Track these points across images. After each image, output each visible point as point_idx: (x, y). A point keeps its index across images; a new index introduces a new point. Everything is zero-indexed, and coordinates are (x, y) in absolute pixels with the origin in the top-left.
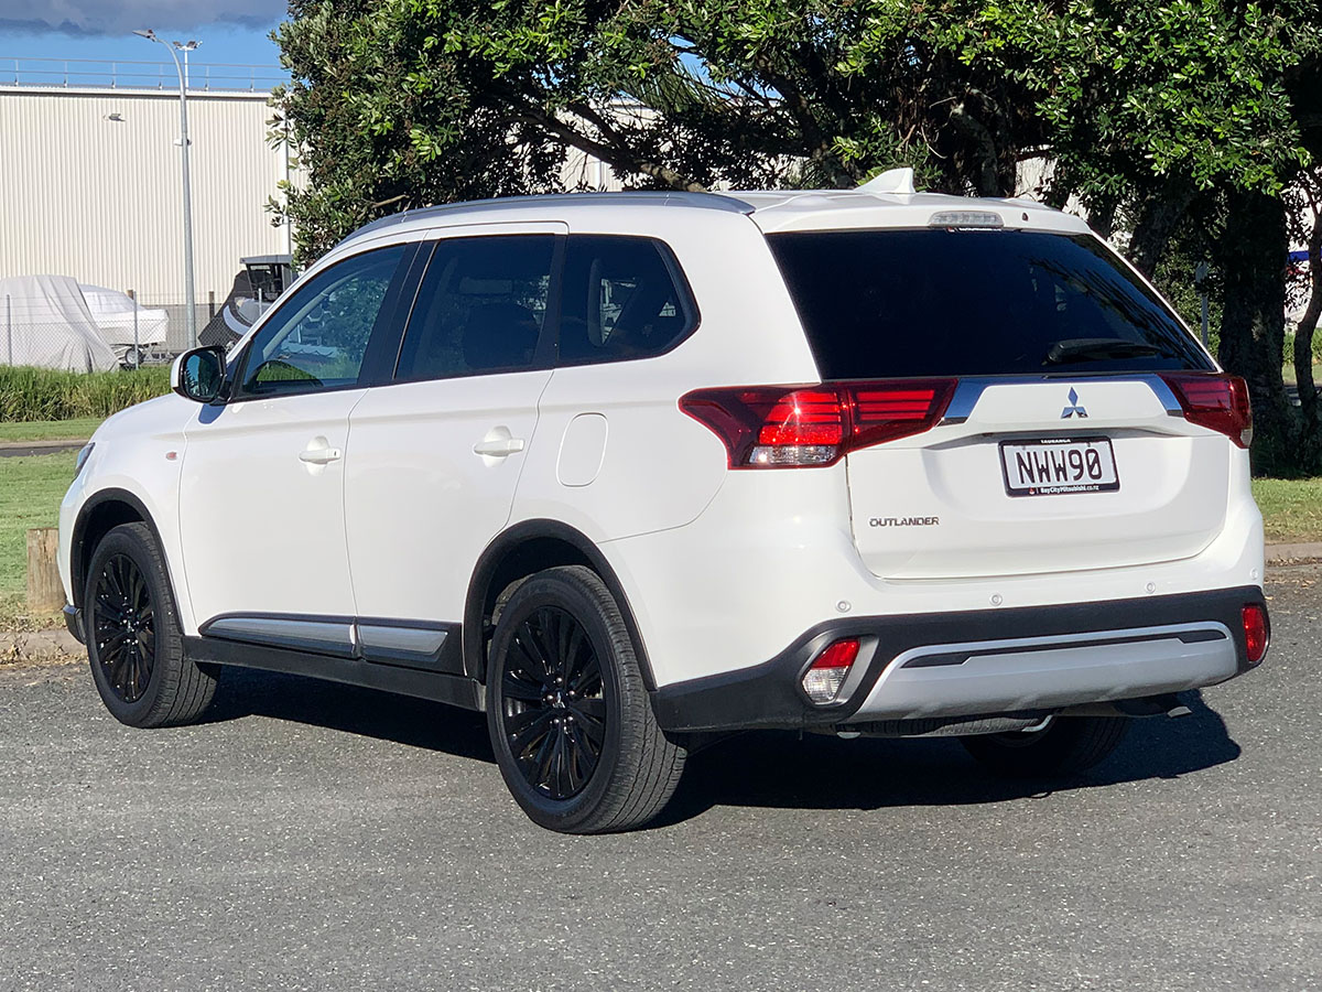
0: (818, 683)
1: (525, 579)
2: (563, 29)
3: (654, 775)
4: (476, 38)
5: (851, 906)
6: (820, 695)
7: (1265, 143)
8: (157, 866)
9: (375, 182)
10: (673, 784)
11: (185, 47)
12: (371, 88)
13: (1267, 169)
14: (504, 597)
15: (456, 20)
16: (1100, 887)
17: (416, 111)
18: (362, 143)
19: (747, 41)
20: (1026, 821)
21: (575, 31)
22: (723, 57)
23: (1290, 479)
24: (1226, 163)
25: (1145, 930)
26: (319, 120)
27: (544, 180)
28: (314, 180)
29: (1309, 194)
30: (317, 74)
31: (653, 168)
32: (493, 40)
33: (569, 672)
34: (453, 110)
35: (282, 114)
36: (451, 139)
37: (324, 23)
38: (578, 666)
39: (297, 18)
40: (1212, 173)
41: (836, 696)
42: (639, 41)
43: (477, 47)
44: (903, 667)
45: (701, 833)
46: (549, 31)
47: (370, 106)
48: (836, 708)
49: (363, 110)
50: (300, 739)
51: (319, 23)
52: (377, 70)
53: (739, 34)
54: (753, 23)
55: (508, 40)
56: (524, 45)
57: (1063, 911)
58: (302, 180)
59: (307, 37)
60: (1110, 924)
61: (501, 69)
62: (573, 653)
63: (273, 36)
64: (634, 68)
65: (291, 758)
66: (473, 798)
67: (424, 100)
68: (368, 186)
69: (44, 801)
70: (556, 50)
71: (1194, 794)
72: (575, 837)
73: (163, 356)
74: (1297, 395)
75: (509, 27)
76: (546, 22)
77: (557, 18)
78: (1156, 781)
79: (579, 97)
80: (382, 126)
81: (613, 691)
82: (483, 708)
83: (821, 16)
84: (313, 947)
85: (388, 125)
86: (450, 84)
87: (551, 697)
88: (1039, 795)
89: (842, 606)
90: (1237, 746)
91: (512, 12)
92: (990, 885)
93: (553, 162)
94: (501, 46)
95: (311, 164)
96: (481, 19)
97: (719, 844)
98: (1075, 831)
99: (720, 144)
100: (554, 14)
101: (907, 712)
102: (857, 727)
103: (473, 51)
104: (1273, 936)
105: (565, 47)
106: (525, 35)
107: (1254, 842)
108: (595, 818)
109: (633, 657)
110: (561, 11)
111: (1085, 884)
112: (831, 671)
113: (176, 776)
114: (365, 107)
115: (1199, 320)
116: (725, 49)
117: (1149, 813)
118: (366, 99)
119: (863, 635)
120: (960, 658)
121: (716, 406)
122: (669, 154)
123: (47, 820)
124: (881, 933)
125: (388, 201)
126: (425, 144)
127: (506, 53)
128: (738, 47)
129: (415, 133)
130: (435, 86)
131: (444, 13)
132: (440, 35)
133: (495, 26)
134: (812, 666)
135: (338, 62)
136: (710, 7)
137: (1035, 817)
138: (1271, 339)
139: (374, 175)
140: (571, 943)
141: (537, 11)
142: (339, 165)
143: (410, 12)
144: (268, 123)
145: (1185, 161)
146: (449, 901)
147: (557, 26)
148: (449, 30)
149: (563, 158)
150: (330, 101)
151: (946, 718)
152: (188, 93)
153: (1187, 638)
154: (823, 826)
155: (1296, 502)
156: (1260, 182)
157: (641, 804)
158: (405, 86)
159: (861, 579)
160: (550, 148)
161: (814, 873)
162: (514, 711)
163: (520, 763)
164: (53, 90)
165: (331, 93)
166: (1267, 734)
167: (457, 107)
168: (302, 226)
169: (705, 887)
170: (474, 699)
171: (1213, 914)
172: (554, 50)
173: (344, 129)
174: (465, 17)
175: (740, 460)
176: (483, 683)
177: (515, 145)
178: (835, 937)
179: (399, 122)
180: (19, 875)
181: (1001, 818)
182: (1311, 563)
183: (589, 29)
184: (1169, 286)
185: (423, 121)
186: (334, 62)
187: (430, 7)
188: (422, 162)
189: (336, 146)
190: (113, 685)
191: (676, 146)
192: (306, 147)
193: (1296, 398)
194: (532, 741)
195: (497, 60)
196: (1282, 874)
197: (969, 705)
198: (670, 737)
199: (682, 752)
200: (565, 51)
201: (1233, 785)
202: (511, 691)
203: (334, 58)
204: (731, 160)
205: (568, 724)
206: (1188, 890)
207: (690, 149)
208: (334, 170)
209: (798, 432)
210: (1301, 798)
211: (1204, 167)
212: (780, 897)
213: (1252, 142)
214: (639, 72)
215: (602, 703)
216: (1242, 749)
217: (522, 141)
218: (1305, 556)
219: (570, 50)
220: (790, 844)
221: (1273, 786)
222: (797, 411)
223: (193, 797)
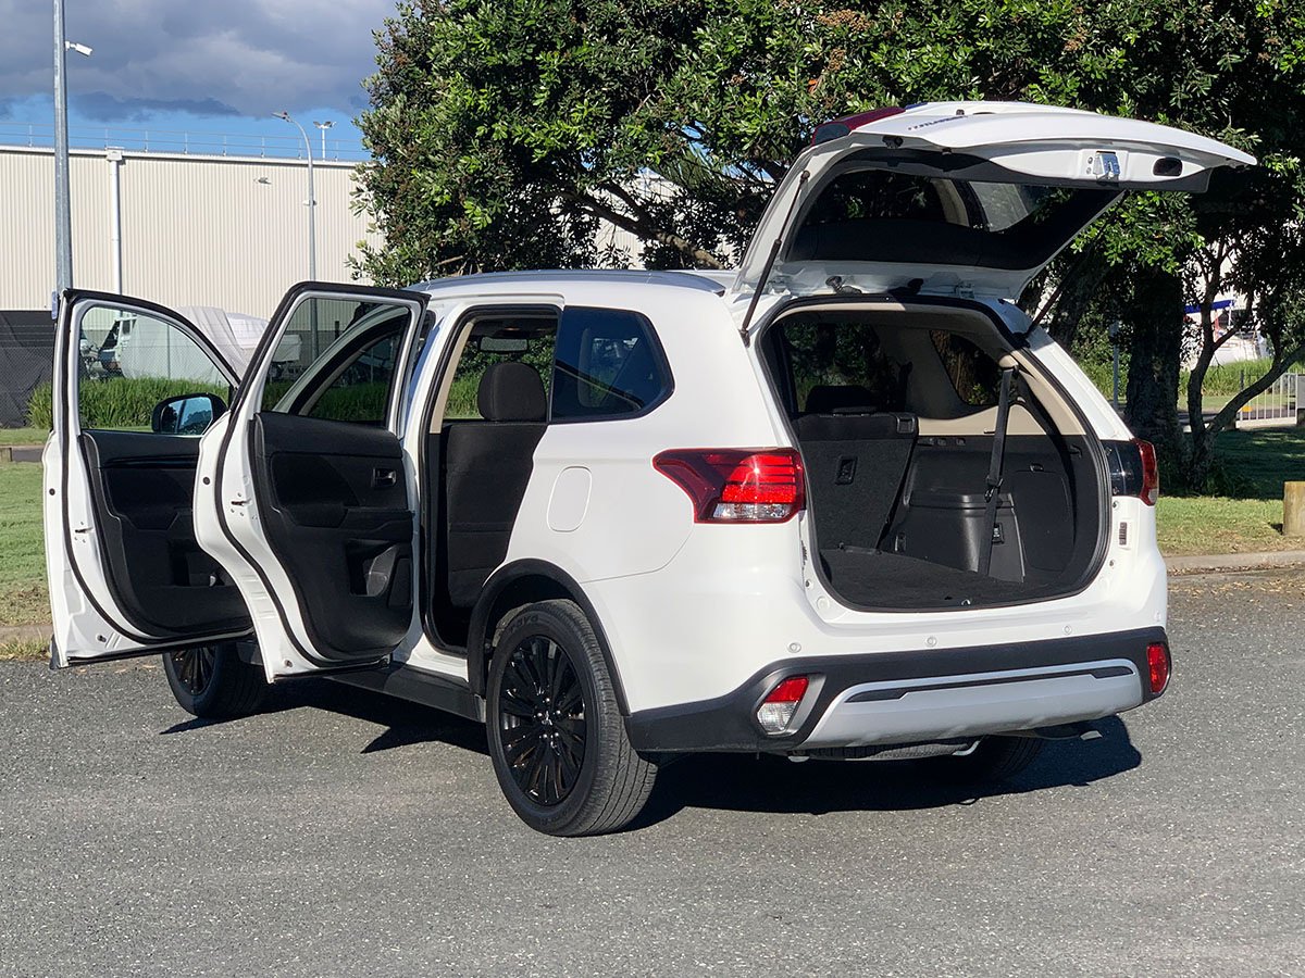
0: (771, 715)
1: (520, 609)
2: (592, 122)
3: (628, 789)
4: (519, 128)
5: (795, 921)
6: (773, 726)
7: (1166, 229)
8: (184, 866)
9: (438, 245)
10: (645, 795)
11: (322, 126)
12: (434, 167)
13: (1168, 250)
14: (504, 623)
15: (503, 113)
16: (1018, 903)
17: (469, 187)
18: (427, 213)
19: (745, 134)
20: (956, 829)
21: (601, 124)
22: (723, 148)
23: (1183, 496)
24: (1131, 244)
25: (1057, 953)
26: (393, 192)
27: (581, 244)
28: (389, 242)
29: (1203, 267)
30: (392, 155)
31: (666, 237)
32: (534, 131)
33: (556, 692)
34: (499, 187)
35: (363, 187)
36: (499, 211)
37: (398, 113)
38: (564, 689)
39: (377, 108)
40: (1120, 252)
41: (787, 727)
42: (655, 133)
43: (520, 136)
44: (847, 702)
45: (670, 836)
46: (579, 124)
47: (431, 181)
48: (786, 738)
49: (426, 184)
50: (339, 731)
51: (394, 113)
52: (437, 152)
53: (737, 129)
54: (749, 120)
55: (545, 131)
56: (558, 135)
57: (984, 930)
58: (378, 243)
59: (384, 123)
60: (1027, 946)
61: (539, 154)
62: (559, 675)
63: (357, 123)
64: (650, 155)
65: (326, 750)
66: (476, 796)
67: (475, 179)
68: (433, 249)
69: (101, 792)
70: (585, 141)
71: (1103, 803)
72: (559, 839)
73: (297, 371)
74: (1188, 420)
75: (547, 119)
76: (577, 116)
77: (586, 113)
78: (1069, 788)
79: (605, 178)
80: (442, 198)
81: (592, 713)
82: (484, 720)
83: (806, 116)
84: (304, 960)
85: (447, 197)
86: (497, 165)
87: (540, 715)
88: (968, 801)
89: (794, 647)
90: (1138, 752)
91: (550, 107)
92: (921, 899)
93: (589, 229)
94: (541, 136)
95: (386, 229)
96: (524, 112)
97: (684, 848)
98: (998, 841)
99: (726, 214)
100: (583, 111)
101: (851, 741)
102: (807, 752)
103: (517, 139)
104: (1172, 961)
105: (592, 137)
106: (559, 127)
107: (1154, 856)
108: (575, 825)
109: (610, 685)
110: (589, 107)
111: (1005, 899)
112: (783, 705)
113: (223, 767)
114: (426, 181)
115: (1111, 359)
116: (725, 142)
117: (1064, 822)
118: (429, 175)
119: (811, 674)
120: (897, 694)
121: (685, 466)
122: (683, 222)
123: (99, 812)
124: (820, 952)
125: (448, 261)
126: (478, 215)
127: (543, 141)
128: (736, 140)
129: (467, 204)
130: (484, 167)
131: (494, 107)
132: (489, 125)
133: (535, 118)
134: (765, 701)
135: (409, 145)
136: (712, 106)
137: (964, 825)
138: (1169, 384)
139: (437, 240)
140: (539, 958)
141: (570, 107)
142: (408, 230)
143: (464, 106)
144: (352, 194)
145: (1099, 242)
146: (436, 908)
147: (586, 120)
148: (498, 121)
149: (597, 227)
150: (402, 177)
151: (885, 745)
152: (315, 163)
153: (1099, 674)
154: (778, 831)
155: (1187, 518)
156: (1161, 260)
157: (616, 813)
158: (459, 167)
159: (811, 623)
160: (587, 218)
161: (765, 883)
162: (510, 725)
163: (513, 770)
164: (215, 158)
165: (403, 171)
166: (1165, 741)
167: (503, 185)
168: (377, 279)
169: (666, 897)
170: (476, 712)
171: (1119, 935)
172: (582, 140)
173: (413, 201)
174: (510, 110)
175: (705, 514)
176: (484, 697)
177: (558, 215)
178: (778, 956)
179: (455, 193)
180: (59, 873)
181: (934, 826)
182: (1200, 573)
183: (614, 121)
184: (1088, 331)
185: (473, 194)
186: (405, 145)
187: (481, 102)
188: (474, 229)
189: (406, 215)
190: (181, 680)
191: (688, 216)
192: (383, 215)
193: (1186, 424)
194: (524, 752)
195: (537, 147)
196: (1179, 891)
197: (906, 735)
198: (641, 755)
199: (653, 767)
200: (592, 141)
201: (1137, 794)
202: (507, 707)
203: (406, 140)
204: (733, 228)
205: (555, 739)
206: (1096, 907)
207: (700, 219)
208: (404, 235)
209: (758, 490)
210: (1195, 810)
211: (1113, 247)
212: (733, 909)
213: (1155, 226)
214: (655, 159)
215: (584, 722)
216: (1143, 757)
217: (564, 212)
218: (1195, 567)
219: (596, 140)
220: (747, 850)
221: (1172, 796)
222: (757, 471)
223: (232, 791)
